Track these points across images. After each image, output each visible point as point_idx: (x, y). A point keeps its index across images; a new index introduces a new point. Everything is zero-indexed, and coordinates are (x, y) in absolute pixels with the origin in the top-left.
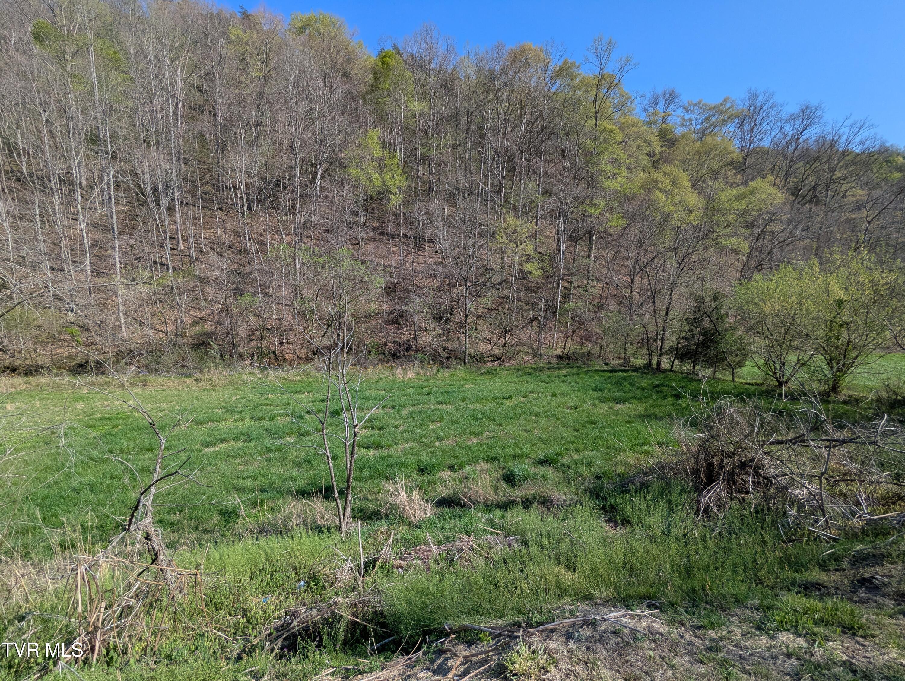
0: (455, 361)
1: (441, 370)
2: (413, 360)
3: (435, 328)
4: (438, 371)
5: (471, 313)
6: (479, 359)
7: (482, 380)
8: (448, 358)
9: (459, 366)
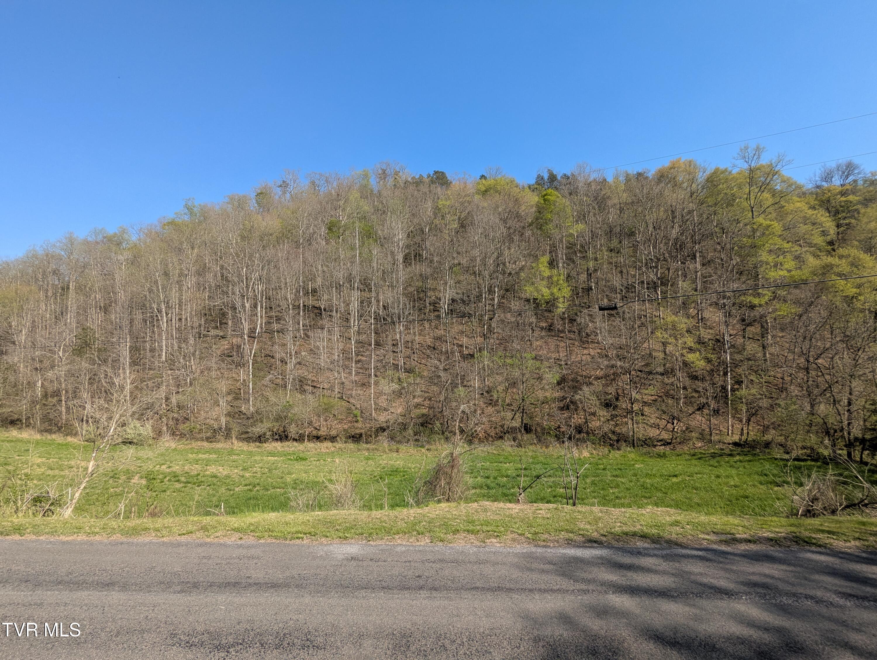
0: (624, 444)
1: (612, 452)
2: (586, 442)
3: (603, 413)
4: (610, 452)
5: (637, 400)
6: (647, 442)
7: (651, 461)
8: (618, 441)
9: (629, 449)
